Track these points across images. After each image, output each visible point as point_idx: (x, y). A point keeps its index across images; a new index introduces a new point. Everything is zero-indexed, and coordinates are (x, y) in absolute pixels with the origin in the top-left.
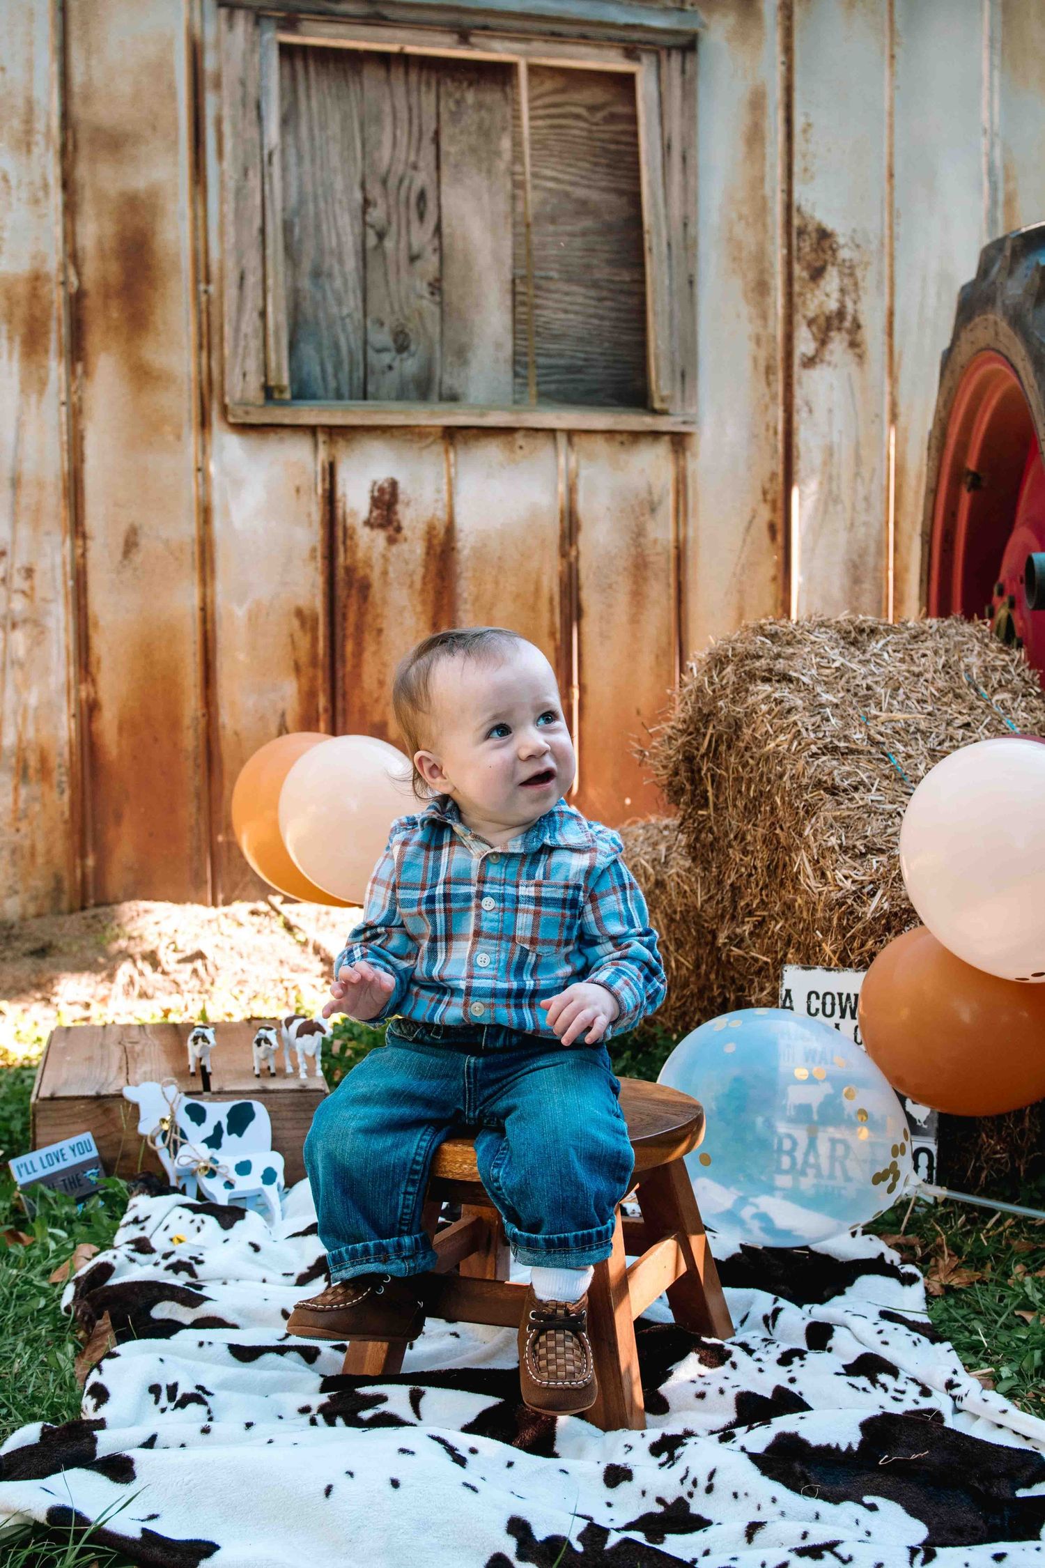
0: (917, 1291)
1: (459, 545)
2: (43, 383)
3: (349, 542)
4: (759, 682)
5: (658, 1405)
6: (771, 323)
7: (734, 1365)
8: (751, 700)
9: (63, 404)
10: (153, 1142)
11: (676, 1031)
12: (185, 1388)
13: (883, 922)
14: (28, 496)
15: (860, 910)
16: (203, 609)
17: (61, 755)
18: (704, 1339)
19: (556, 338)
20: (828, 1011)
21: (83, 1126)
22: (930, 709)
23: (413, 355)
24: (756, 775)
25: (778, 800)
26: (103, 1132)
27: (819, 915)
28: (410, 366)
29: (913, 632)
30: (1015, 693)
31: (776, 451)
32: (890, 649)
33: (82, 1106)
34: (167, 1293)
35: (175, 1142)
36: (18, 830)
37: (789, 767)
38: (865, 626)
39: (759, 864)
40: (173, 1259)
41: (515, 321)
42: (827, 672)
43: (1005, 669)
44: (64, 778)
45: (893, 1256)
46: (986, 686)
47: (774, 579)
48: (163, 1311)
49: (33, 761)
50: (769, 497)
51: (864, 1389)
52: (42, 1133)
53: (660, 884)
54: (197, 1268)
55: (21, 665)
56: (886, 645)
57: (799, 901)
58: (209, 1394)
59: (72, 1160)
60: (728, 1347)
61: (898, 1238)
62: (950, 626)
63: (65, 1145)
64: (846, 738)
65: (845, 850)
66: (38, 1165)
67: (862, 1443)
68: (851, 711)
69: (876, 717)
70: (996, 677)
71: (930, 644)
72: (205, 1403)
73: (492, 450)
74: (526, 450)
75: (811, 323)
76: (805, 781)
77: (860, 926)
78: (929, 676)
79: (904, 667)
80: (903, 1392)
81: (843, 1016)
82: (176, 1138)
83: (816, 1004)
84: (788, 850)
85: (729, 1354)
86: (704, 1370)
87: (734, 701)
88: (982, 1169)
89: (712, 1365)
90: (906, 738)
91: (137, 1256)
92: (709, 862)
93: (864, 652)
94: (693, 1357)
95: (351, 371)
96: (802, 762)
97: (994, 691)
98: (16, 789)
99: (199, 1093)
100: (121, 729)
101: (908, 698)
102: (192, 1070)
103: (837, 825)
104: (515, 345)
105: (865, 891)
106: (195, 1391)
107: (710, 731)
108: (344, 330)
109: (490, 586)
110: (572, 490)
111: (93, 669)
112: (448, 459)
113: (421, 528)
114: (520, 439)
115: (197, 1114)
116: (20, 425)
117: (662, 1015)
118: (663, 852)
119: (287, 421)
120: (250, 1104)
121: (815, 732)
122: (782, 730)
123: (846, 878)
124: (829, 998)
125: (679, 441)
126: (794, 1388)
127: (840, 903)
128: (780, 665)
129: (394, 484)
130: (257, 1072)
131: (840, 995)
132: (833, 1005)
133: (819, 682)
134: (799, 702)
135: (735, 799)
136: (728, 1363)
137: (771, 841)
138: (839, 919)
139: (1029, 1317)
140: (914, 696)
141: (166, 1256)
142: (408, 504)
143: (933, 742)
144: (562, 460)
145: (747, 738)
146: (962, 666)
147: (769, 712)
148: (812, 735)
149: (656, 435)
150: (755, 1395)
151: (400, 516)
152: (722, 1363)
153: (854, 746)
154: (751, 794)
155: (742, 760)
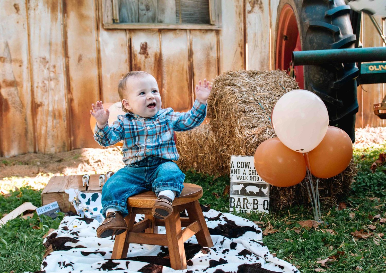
0: (260, 235)
1: (163, 58)
2: (56, 19)
3: (135, 58)
4: (227, 86)
5: (190, 263)
6: (240, 3)
7: (210, 253)
8: (225, 90)
9: (62, 24)
10: (73, 203)
11: (211, 175)
12: (67, 262)
13: (256, 144)
14: (53, 48)
15: (250, 141)
16: (99, 75)
17: (64, 112)
18: (204, 247)
19: (187, 7)
20: (242, 167)
21: (55, 200)
22: (270, 92)
23: (150, 11)
24: (226, 109)
25: (231, 115)
26: (60, 201)
27: (241, 143)
28: (150, 14)
29: (267, 73)
30: (292, 88)
31: (242, 34)
32: (261, 78)
33: (54, 195)
34: (69, 240)
35: (78, 203)
36: (54, 131)
37: (234, 106)
38: (255, 72)
39: (227, 131)
40: (72, 232)
41: (176, 3)
42: (244, 83)
43: (289, 82)
44: (65, 118)
45: (256, 226)
46: (284, 86)
47: (242, 66)
48: (67, 244)
49: (57, 114)
50: (240, 45)
51: (242, 259)
52: (44, 202)
53: (207, 138)
54: (78, 234)
55: (53, 90)
56: (260, 77)
57: (236, 140)
58: (73, 264)
59: (52, 208)
60: (209, 249)
61: (258, 222)
62: (276, 72)
63: (50, 205)
64: (248, 99)
65: (247, 126)
66: (43, 210)
67: (238, 271)
68: (250, 93)
69: (256, 94)
70: (287, 84)
71: (271, 76)
72: (72, 266)
73: (171, 35)
74: (179, 34)
75: (250, 2)
76: (238, 110)
77: (250, 145)
78: (270, 84)
79: (264, 82)
80: (252, 259)
81: (246, 168)
82: (78, 202)
83: (239, 165)
84: (234, 127)
85: (210, 251)
86: (203, 255)
87: (221, 91)
88: (281, 205)
89: (205, 253)
90: (264, 99)
91: (64, 231)
92: (216, 132)
93: (254, 78)
94: (200, 252)
95: (135, 16)
96: (237, 105)
97: (287, 87)
98: (53, 121)
99: (84, 191)
100: (79, 105)
101: (265, 89)
102: (84, 185)
103: (245, 121)
104: (176, 9)
105: (252, 136)
106: (70, 263)
107: (216, 99)
108: (133, 5)
109: (171, 68)
110: (191, 44)
111: (71, 90)
112: (160, 37)
113: (153, 54)
114: (177, 32)
115: (84, 196)
116: (51, 30)
117: (208, 171)
118: (208, 131)
119: (119, 28)
120: (97, 194)
121: (241, 98)
122: (233, 98)
123: (247, 133)
124: (242, 163)
125: (218, 32)
126: (225, 259)
127: (245, 140)
128: (233, 82)
129: (146, 43)
130: (100, 186)
131: (245, 162)
132: (243, 165)
133: (242, 86)
134: (237, 91)
135: (222, 115)
136: (209, 253)
137: (230, 125)
138: (245, 144)
139: (288, 240)
140: (266, 89)
141: (70, 231)
142: (150, 48)
143: (270, 100)
144: (188, 37)
145: (224, 100)
146: (279, 81)
147: (229, 93)
148: (240, 99)
149: (212, 30)
150: (214, 261)
151: (148, 51)
152: (208, 253)
153: (250, 101)
154: (225, 114)
155: (223, 105)
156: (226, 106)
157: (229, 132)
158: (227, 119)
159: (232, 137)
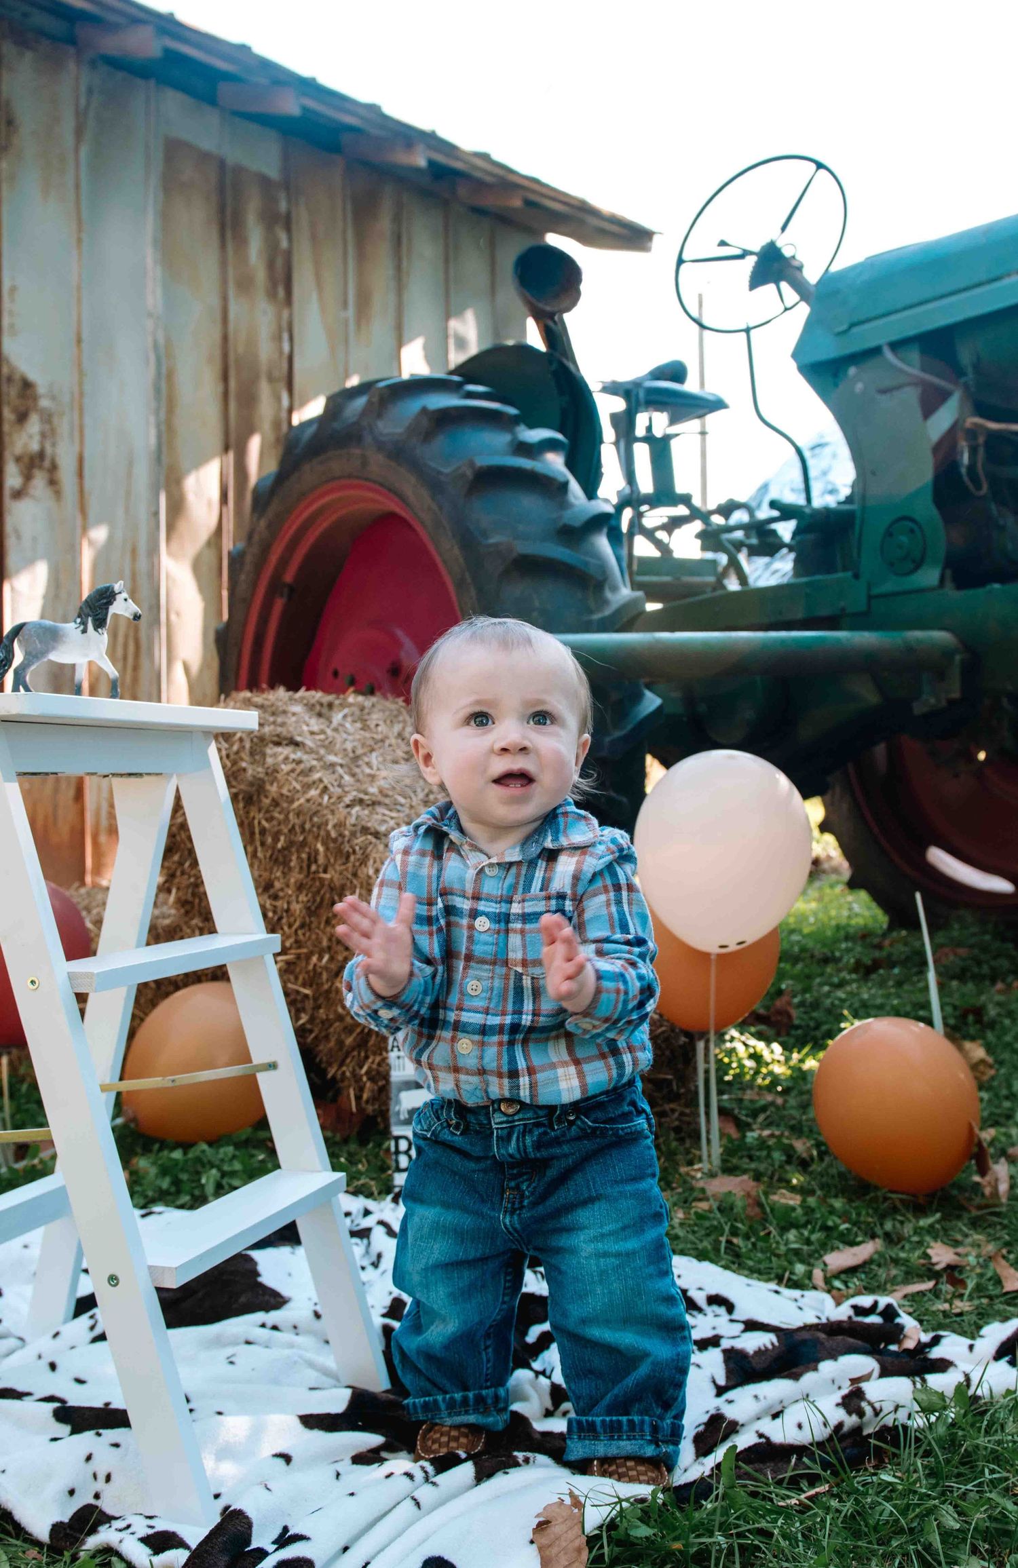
4: (271, 746)
8: (269, 761)
32: (349, 719)
37: (330, 817)
38: (323, 701)
56: (345, 717)
64: (366, 793)
75: (18, 459)
79: (367, 735)
121: (340, 786)
122: (307, 787)
128: (283, 731)
134: (314, 763)
137: (310, 885)
143: (421, 795)
145: (272, 795)
147: (291, 771)
148: (339, 790)
153: (374, 798)
154: (279, 845)
155: (268, 815)
156: (281, 817)
157: (308, 908)
158: (286, 863)
159: (322, 926)
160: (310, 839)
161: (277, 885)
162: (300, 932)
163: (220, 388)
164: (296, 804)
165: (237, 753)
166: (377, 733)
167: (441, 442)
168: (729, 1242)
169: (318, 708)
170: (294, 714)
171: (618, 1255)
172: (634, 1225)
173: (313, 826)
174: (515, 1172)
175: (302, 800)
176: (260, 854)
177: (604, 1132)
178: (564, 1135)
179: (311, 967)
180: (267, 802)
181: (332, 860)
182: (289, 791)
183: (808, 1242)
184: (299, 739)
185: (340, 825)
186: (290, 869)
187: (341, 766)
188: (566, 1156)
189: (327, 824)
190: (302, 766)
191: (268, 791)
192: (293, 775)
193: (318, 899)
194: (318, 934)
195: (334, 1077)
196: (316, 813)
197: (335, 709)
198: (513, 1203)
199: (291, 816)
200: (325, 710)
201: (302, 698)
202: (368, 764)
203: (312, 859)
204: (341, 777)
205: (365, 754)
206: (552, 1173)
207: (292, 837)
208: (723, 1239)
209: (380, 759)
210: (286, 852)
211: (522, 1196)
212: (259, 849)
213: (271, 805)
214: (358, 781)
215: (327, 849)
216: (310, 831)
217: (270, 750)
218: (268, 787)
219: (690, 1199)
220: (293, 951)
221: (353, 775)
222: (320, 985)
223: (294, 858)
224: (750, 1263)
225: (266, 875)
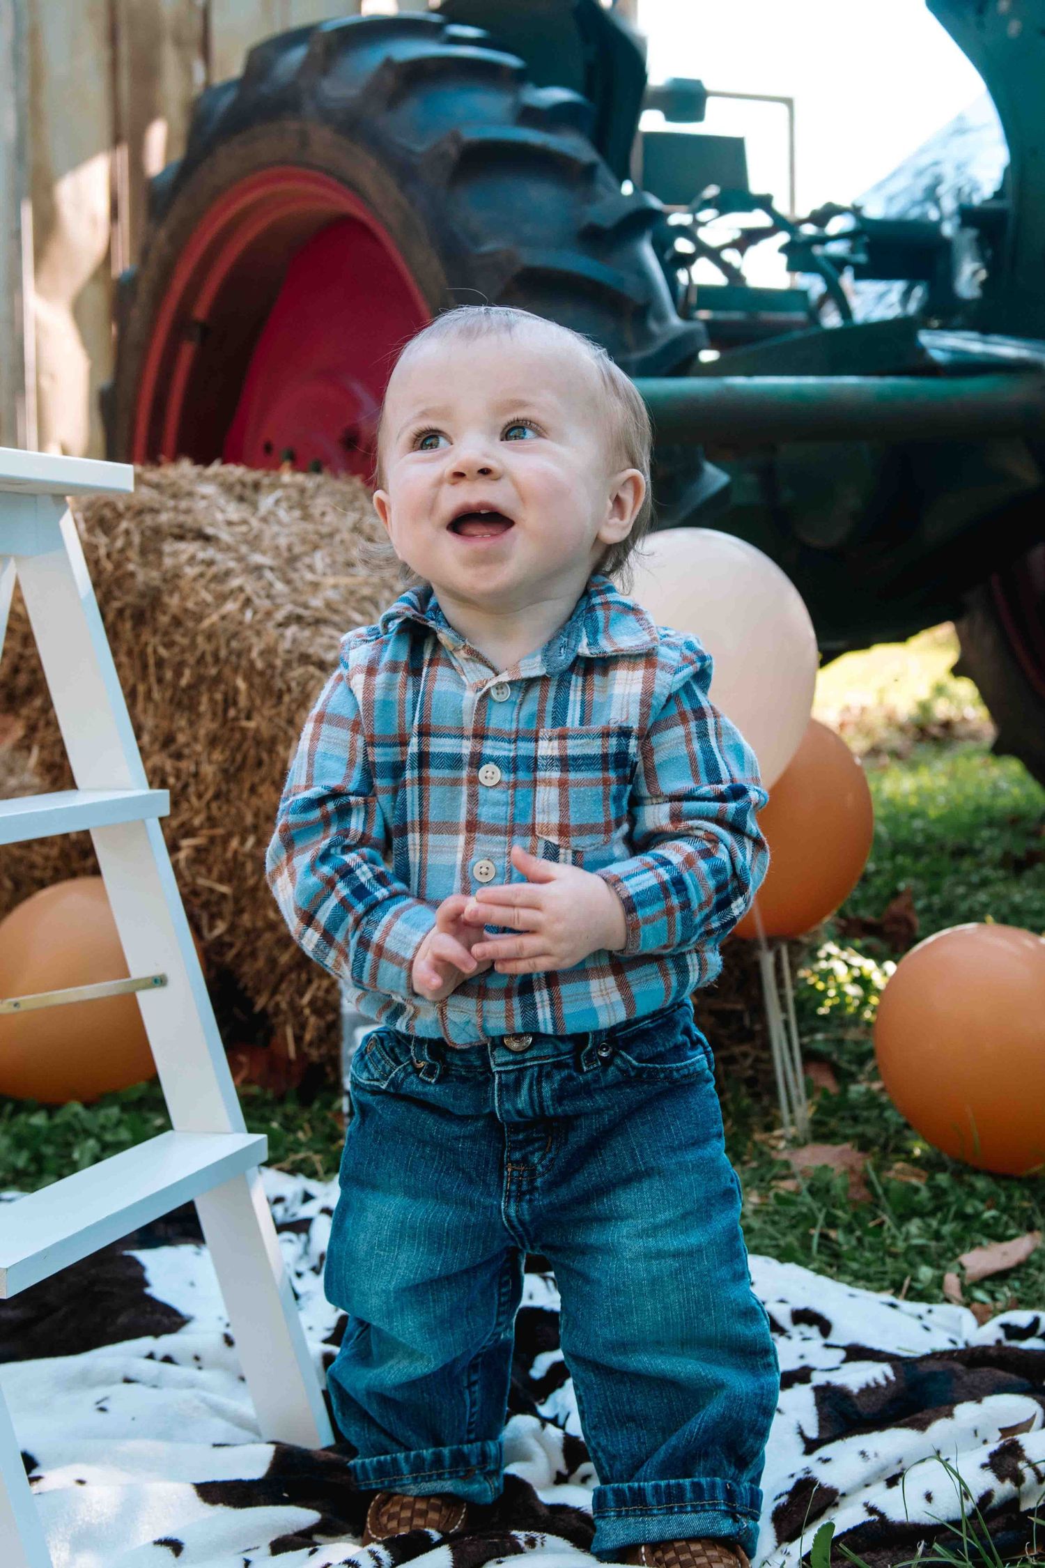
4: (170, 540)
8: (168, 562)
22: (365, 574)
24: (191, 656)
25: (238, 683)
32: (284, 505)
37: (254, 640)
56: (277, 502)
64: (306, 606)
68: (290, 575)
79: (309, 527)
93: (258, 509)
121: (269, 596)
122: (222, 598)
128: (186, 520)
134: (233, 564)
145: (171, 610)
147: (200, 577)
148: (268, 603)
153: (317, 615)
154: (184, 682)
155: (166, 639)
156: (185, 641)
157: (225, 771)
158: (192, 707)
159: (245, 795)
160: (227, 671)
161: (181, 738)
162: (214, 806)
163: (105, 55)
164: (206, 623)
165: (122, 551)
166: (322, 524)
167: (412, 108)
168: (823, 1236)
169: (238, 489)
170: (203, 497)
171: (676, 1255)
172: (698, 1210)
173: (230, 653)
174: (521, 1137)
175: (215, 618)
176: (156, 695)
177: (653, 1074)
178: (596, 1079)
179: (229, 855)
180: (164, 620)
181: (258, 702)
182: (196, 604)
183: (937, 1236)
184: (210, 531)
185: (269, 652)
186: (199, 715)
187: (272, 569)
188: (599, 1112)
189: (249, 649)
190: (214, 569)
191: (166, 605)
192: (202, 582)
193: (239, 758)
194: (238, 809)
195: (264, 1010)
196: (235, 635)
197: (264, 490)
198: (519, 1184)
199: (200, 640)
200: (248, 493)
201: (216, 476)
202: (311, 568)
203: (230, 700)
204: (271, 585)
205: (306, 554)
206: (578, 1138)
207: (202, 671)
208: (815, 1233)
209: (328, 560)
210: (193, 693)
211: (533, 1173)
212: (155, 688)
213: (170, 625)
214: (295, 590)
215: (251, 686)
216: (227, 661)
217: (168, 547)
218: (166, 599)
219: (768, 1177)
220: (205, 832)
221: (288, 582)
222: (243, 879)
223: (204, 699)
224: (854, 1266)
225: (165, 724)
